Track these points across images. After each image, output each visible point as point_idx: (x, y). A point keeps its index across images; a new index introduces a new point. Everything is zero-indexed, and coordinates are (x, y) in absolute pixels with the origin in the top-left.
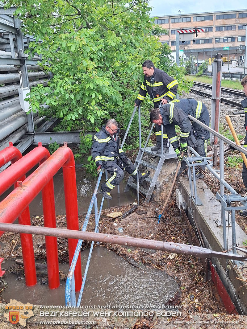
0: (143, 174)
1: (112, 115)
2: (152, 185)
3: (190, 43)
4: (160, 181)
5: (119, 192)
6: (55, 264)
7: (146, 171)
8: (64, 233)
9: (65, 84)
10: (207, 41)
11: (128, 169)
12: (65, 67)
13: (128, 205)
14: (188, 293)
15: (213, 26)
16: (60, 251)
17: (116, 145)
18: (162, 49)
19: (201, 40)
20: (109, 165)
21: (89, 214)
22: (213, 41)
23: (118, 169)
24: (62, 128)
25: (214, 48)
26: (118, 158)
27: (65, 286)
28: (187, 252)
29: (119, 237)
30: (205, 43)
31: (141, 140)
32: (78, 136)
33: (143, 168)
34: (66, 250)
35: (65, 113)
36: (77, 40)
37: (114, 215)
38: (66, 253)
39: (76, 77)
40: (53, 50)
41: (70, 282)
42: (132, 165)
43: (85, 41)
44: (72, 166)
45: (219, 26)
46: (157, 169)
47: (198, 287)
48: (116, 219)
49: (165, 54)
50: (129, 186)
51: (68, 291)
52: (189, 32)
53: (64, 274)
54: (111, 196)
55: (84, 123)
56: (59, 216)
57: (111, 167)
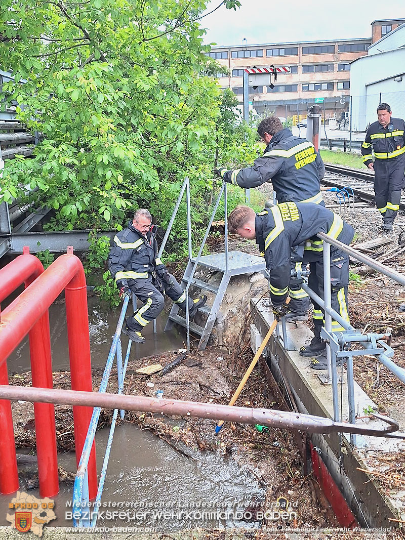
0: (196, 301)
1: (142, 203)
2: (211, 319)
3: (262, 92)
4: (224, 312)
5: (155, 331)
6: (51, 454)
7: (200, 295)
8: (80, 398)
9: (60, 155)
10: (289, 88)
11: (171, 292)
12: (64, 126)
13: (171, 353)
14: (276, 497)
15: (298, 65)
16: (59, 433)
17: (151, 253)
18: (222, 97)
19: (280, 86)
20: (139, 286)
21: (108, 368)
22: (299, 88)
23: (154, 292)
24: (57, 225)
25: (300, 100)
26: (154, 274)
27: (72, 492)
28: (291, 425)
29: (176, 402)
30: (285, 91)
31: (190, 245)
32: (86, 238)
33: (194, 291)
34: (69, 431)
35: (62, 203)
36: (82, 82)
37: (149, 369)
38: (68, 436)
39: (82, 141)
40: (42, 97)
41: (81, 484)
42: (177, 286)
43: (95, 84)
44: (81, 288)
45: (308, 64)
46: (219, 292)
47: (291, 486)
48: (153, 376)
49: (228, 107)
50: (171, 321)
51: (78, 500)
52: (264, 71)
53: (66, 472)
54: (143, 338)
55: (96, 217)
56: (54, 373)
57: (142, 289)
